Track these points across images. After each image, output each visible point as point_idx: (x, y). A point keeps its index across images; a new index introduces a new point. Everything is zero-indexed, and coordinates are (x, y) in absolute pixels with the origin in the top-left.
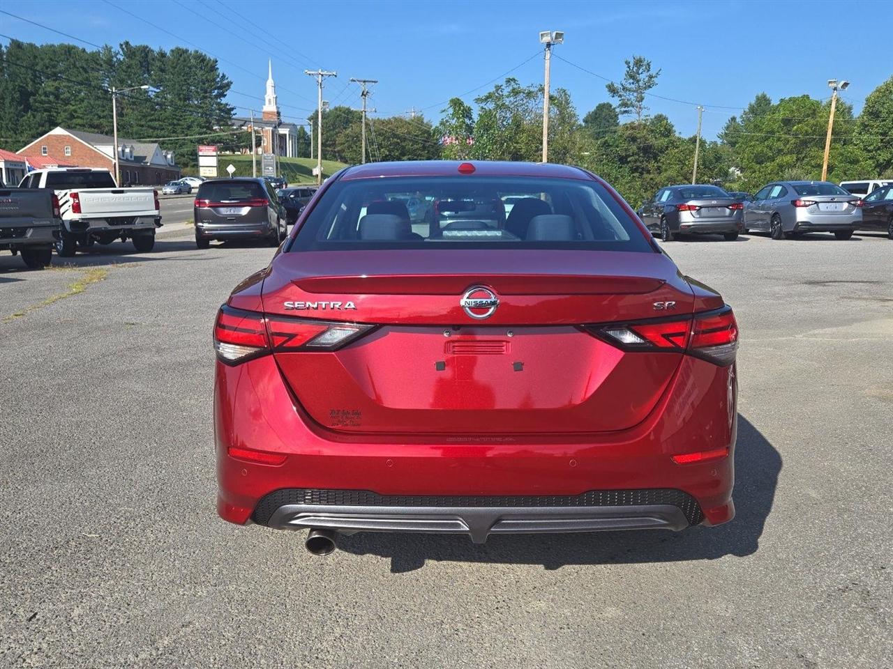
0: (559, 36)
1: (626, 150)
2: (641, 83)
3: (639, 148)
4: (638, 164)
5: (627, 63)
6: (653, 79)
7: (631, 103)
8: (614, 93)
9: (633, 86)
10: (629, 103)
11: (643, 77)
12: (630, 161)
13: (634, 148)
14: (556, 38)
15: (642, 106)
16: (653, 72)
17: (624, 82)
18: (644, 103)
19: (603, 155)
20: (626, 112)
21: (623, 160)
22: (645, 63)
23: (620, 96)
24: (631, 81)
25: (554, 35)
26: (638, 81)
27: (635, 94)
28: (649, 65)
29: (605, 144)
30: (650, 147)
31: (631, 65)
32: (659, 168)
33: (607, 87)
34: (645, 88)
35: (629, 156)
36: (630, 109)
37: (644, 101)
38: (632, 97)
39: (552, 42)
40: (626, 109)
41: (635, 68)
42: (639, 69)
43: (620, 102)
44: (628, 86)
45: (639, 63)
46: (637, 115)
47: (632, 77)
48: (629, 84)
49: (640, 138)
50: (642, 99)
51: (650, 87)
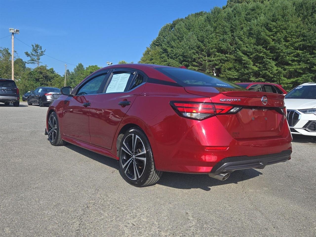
0: (17, 31)
1: (38, 76)
2: (38, 53)
3: (44, 76)
4: (43, 82)
5: (33, 46)
6: (43, 53)
7: (35, 60)
8: (28, 56)
9: (35, 54)
10: (34, 60)
11: (39, 51)
12: (40, 81)
13: (41, 76)
14: (16, 31)
15: (39, 62)
16: (43, 50)
17: (32, 52)
18: (40, 61)
19: (29, 77)
20: (33, 63)
21: (37, 80)
22: (40, 46)
23: (31, 57)
24: (35, 52)
25: (15, 30)
26: (37, 53)
27: (37, 57)
28: (41, 47)
29: (30, 73)
30: (48, 76)
31: (34, 46)
32: (51, 84)
33: (25, 53)
34: (40, 56)
35: (40, 79)
36: (34, 62)
37: (40, 60)
38: (36, 58)
39: (14, 33)
40: (33, 62)
41: (36, 48)
42: (37, 48)
43: (31, 59)
44: (33, 54)
45: (37, 46)
46: (38, 65)
47: (35, 51)
48: (34, 53)
49: (44, 73)
50: (39, 59)
51: (42, 55)
